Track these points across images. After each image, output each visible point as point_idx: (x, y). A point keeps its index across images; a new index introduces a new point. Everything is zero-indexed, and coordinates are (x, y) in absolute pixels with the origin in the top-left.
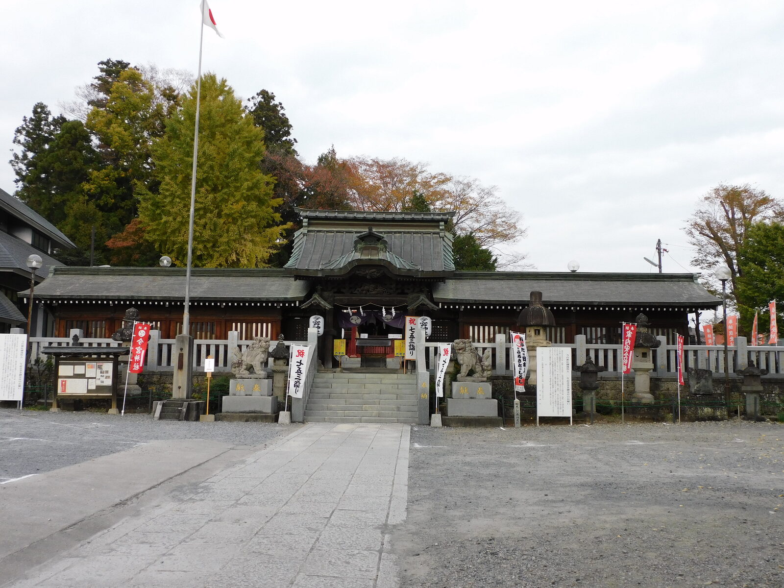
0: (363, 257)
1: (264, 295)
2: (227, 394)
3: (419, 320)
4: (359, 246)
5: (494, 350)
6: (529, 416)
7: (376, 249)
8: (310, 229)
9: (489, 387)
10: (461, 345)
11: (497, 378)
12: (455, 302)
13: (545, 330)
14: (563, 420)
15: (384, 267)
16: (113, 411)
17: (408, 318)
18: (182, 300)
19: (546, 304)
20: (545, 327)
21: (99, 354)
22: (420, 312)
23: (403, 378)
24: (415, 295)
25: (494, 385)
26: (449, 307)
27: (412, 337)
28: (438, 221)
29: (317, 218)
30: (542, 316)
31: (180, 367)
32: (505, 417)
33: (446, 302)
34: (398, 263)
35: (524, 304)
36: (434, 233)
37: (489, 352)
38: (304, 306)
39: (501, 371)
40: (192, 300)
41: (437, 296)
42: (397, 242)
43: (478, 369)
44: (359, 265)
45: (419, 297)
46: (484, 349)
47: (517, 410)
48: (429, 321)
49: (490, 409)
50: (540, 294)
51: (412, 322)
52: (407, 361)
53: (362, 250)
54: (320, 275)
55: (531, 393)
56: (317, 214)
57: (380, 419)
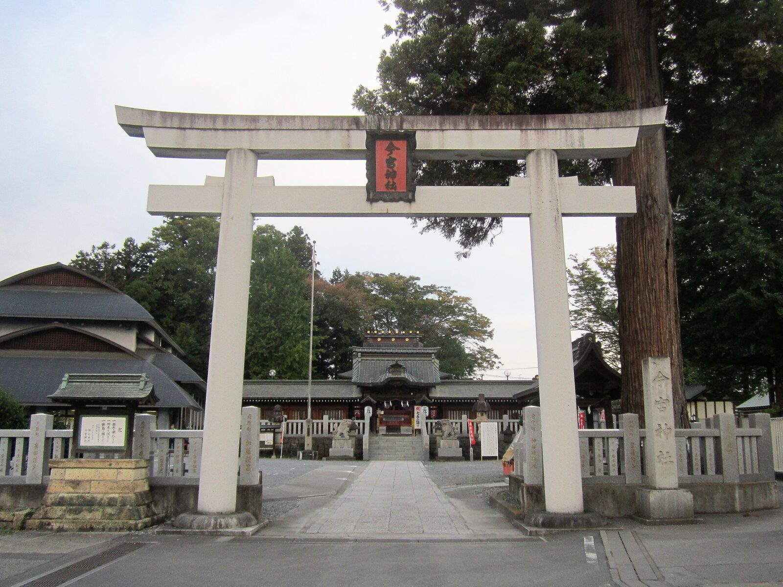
0: (393, 376)
1: (340, 396)
2: (332, 447)
3: (422, 408)
4: (391, 370)
5: (461, 423)
6: (477, 457)
7: (400, 372)
8: (362, 358)
9: (458, 442)
10: (444, 422)
11: (463, 438)
12: (441, 399)
13: (486, 414)
14: (494, 458)
15: (404, 381)
16: (274, 457)
17: (416, 407)
18: (307, 399)
19: (486, 399)
20: (485, 412)
21: (266, 429)
22: (423, 403)
23: (414, 439)
24: (419, 395)
25: (461, 442)
26: (437, 401)
27: (418, 417)
28: (431, 354)
29: (366, 353)
30: (484, 407)
31: (308, 434)
32: (466, 457)
33: (435, 398)
34: (411, 379)
35: (476, 399)
36: (429, 360)
37: (459, 425)
38: (362, 402)
39: (465, 434)
40: (312, 399)
41: (431, 395)
42: (409, 365)
43: (453, 433)
44: (391, 380)
45: (421, 396)
46: (456, 423)
47: (471, 453)
48: (427, 408)
49: (459, 452)
50: (483, 395)
51: (417, 409)
52: (416, 430)
53: (393, 372)
54: (371, 385)
55: (477, 445)
56: (366, 350)
57: (406, 458)
